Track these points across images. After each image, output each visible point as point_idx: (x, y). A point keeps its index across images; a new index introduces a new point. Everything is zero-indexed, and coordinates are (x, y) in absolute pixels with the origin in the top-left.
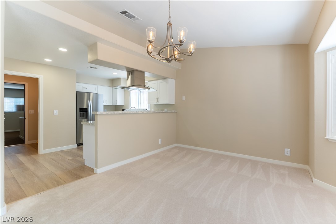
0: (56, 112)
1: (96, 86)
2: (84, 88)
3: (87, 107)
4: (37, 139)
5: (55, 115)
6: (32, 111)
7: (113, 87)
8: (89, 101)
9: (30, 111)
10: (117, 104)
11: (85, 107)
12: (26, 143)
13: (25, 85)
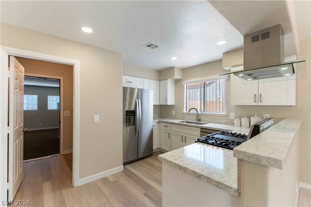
0: (97, 118)
1: (142, 80)
2: (128, 82)
3: (134, 110)
4: (72, 148)
5: (95, 123)
6: (68, 113)
7: (160, 81)
8: (137, 100)
9: (66, 113)
10: (167, 103)
11: (132, 109)
12: (61, 154)
13: (60, 80)
